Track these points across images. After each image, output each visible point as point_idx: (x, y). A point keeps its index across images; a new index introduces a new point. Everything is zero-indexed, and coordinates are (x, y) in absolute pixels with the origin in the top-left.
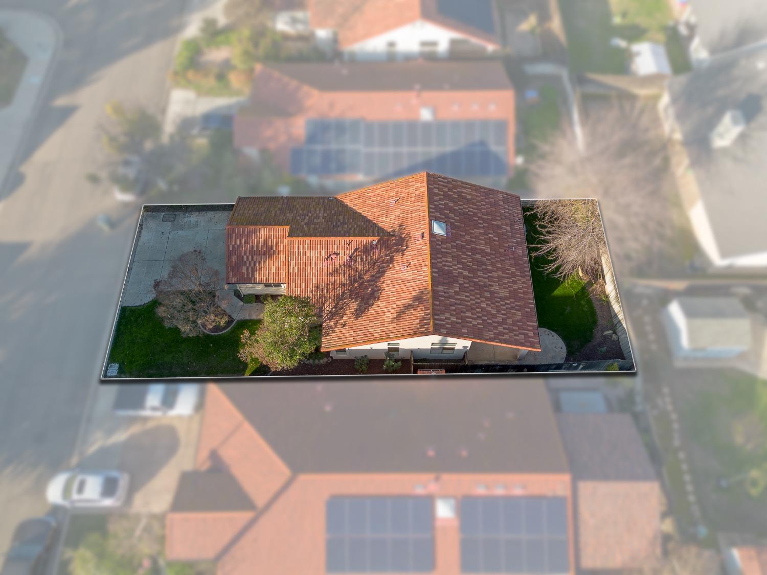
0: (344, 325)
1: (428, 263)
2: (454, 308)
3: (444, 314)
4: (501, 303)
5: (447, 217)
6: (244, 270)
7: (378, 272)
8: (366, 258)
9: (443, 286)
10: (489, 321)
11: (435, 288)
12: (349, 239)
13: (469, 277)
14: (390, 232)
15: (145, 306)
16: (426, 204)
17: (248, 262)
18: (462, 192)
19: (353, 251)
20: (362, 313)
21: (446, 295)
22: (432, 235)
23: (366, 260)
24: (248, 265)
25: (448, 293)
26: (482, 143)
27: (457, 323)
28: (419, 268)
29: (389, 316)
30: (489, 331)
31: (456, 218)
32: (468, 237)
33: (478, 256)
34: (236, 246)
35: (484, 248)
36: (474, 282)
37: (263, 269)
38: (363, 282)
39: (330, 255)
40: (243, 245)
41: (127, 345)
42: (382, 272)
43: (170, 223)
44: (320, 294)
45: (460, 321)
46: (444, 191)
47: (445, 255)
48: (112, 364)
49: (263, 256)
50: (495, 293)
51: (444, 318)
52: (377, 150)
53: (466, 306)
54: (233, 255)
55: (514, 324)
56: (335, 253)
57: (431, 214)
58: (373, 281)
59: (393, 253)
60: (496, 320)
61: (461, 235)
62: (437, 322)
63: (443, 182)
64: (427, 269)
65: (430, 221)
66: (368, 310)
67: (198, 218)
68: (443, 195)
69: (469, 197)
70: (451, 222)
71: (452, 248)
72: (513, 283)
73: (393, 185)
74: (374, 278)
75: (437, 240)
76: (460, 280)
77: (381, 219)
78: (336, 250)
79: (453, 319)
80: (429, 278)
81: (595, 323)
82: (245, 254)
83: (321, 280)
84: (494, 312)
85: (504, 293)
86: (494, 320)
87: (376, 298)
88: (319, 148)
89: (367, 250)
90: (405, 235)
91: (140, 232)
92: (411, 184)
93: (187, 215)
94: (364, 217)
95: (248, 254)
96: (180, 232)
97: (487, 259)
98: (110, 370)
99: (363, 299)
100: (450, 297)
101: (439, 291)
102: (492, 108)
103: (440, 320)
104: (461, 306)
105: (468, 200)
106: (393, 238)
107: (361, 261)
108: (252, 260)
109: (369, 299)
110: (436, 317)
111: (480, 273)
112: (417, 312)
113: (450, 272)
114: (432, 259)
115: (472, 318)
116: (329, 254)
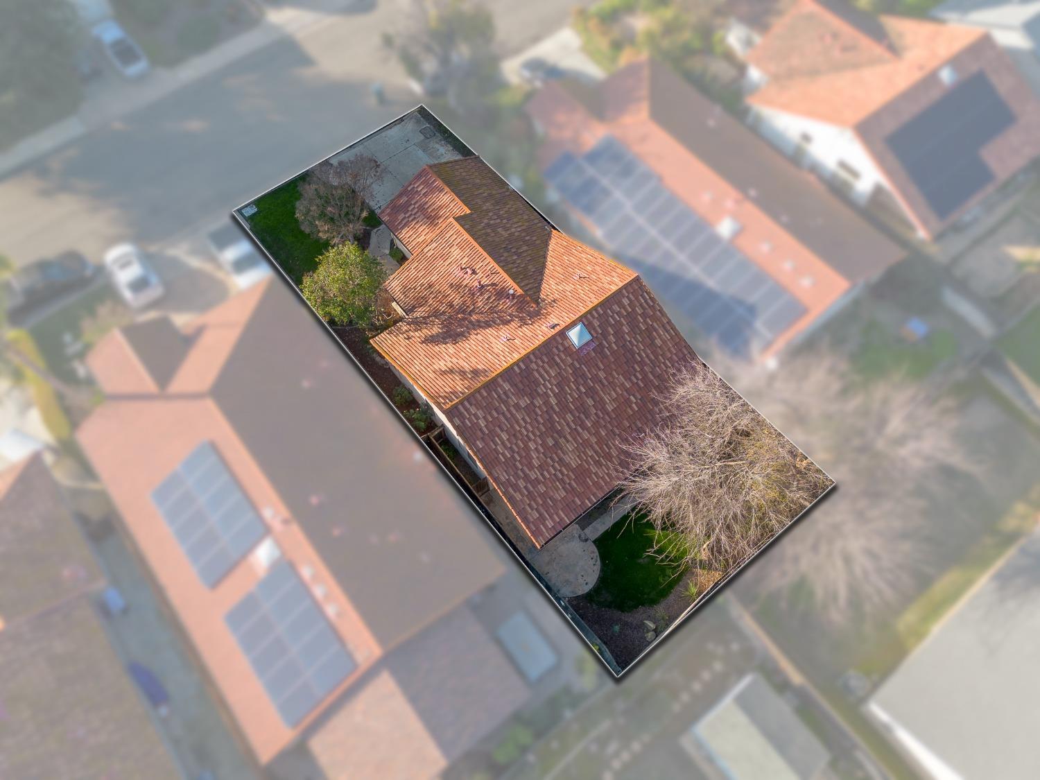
0: (409, 338)
1: (524, 352)
2: (495, 415)
3: (478, 410)
4: (556, 464)
5: (605, 335)
6: (401, 217)
8: (494, 300)
9: (510, 385)
10: (518, 464)
11: (500, 380)
12: (498, 269)
13: (552, 407)
14: (540, 298)
16: (596, 302)
17: (410, 213)
18: (656, 330)
19: (490, 283)
20: (432, 342)
21: (503, 396)
22: (563, 334)
23: (491, 303)
24: (407, 216)
25: (508, 397)
26: (752, 310)
27: (481, 430)
28: (514, 349)
29: (442, 365)
30: (505, 471)
31: (614, 345)
32: (602, 375)
34: (416, 190)
35: (608, 402)
36: (551, 417)
37: (414, 230)
38: (466, 319)
40: (420, 194)
41: (279, 201)
42: (488, 325)
43: (423, 138)
44: (425, 295)
45: (487, 432)
46: (634, 310)
47: (553, 364)
48: (254, 205)
49: (425, 220)
50: (561, 449)
51: (473, 412)
52: (640, 220)
53: (512, 426)
54: (406, 195)
55: (542, 495)
56: (474, 270)
57: (589, 316)
58: (474, 325)
59: (516, 318)
60: (528, 472)
61: (597, 365)
62: (460, 407)
63: (646, 301)
64: (515, 357)
65: (580, 319)
66: (437, 345)
68: (628, 313)
69: (658, 342)
70: (601, 344)
71: (569, 366)
72: (594, 463)
73: (601, 261)
74: (477, 324)
75: (562, 344)
76: (537, 400)
77: (552, 282)
78: (477, 268)
79: (482, 423)
80: (506, 365)
81: (653, 602)
82: (415, 204)
83: (439, 283)
84: (536, 463)
86: (525, 468)
87: (455, 340)
88: (591, 171)
89: (501, 293)
90: (546, 312)
91: (394, 124)
92: (614, 274)
93: (443, 142)
94: (544, 266)
95: (416, 206)
96: (420, 152)
97: (596, 414)
98: (248, 209)
99: (446, 332)
100: (505, 403)
101: (501, 386)
102: (806, 282)
103: (467, 410)
104: (506, 422)
105: (653, 343)
106: (534, 306)
107: (487, 299)
109: (450, 336)
110: (466, 403)
111: (569, 417)
112: (460, 383)
113: (537, 383)
114: (533, 352)
115: (503, 443)
116: (468, 266)
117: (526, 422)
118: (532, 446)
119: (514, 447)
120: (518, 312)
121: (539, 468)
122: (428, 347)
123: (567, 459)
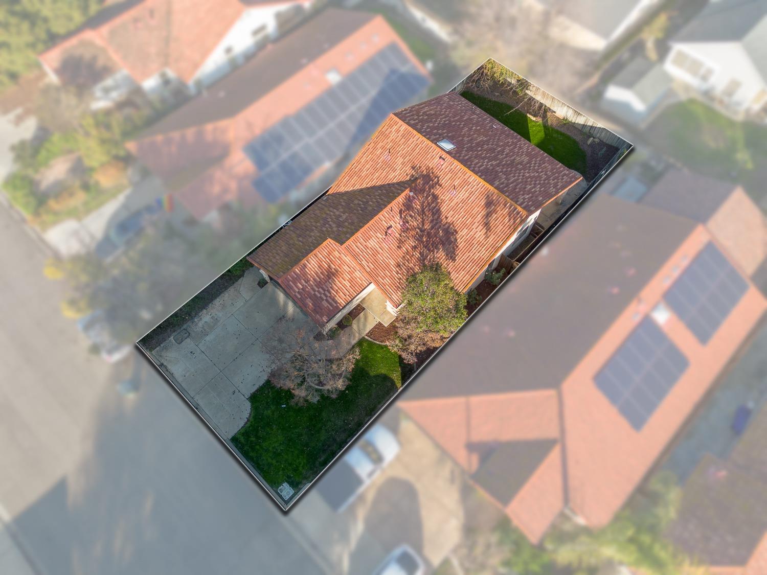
1: (469, 173)
3: (519, 198)
4: (532, 165)
5: (440, 134)
6: (325, 304)
7: (433, 214)
8: (413, 212)
10: (541, 182)
11: (495, 185)
12: (388, 208)
13: (498, 163)
14: (410, 179)
15: (251, 419)
16: (419, 135)
17: (322, 296)
18: (426, 112)
19: (399, 215)
21: (504, 185)
22: (449, 153)
23: (415, 214)
24: (325, 298)
27: (531, 197)
28: (466, 182)
29: (480, 234)
30: (549, 188)
31: (444, 131)
32: (466, 139)
33: (486, 147)
34: (301, 291)
36: (505, 164)
37: (339, 291)
38: (428, 233)
39: (386, 232)
40: (306, 286)
41: (274, 462)
42: (437, 212)
43: (188, 340)
44: (405, 269)
48: (280, 488)
49: (330, 281)
51: (522, 200)
52: (321, 133)
54: (305, 300)
56: (388, 228)
58: (437, 223)
62: (523, 206)
64: (474, 178)
65: (436, 144)
66: (458, 247)
67: (210, 314)
69: (433, 112)
72: (521, 149)
73: (372, 145)
74: (435, 221)
77: (391, 176)
78: (386, 225)
79: (526, 197)
80: (483, 182)
81: (575, 142)
82: (314, 290)
83: (396, 257)
85: (526, 159)
87: (453, 233)
88: (273, 166)
89: (408, 205)
91: (167, 370)
92: (388, 131)
93: (196, 320)
95: (317, 289)
96: (208, 338)
98: (283, 494)
99: (443, 244)
105: (434, 115)
106: (419, 181)
107: (412, 218)
108: (324, 290)
109: (448, 239)
112: (500, 213)
114: (468, 168)
116: (384, 233)
117: (515, 176)
118: (527, 175)
119: (533, 183)
120: (424, 193)
121: (538, 173)
122: (459, 254)
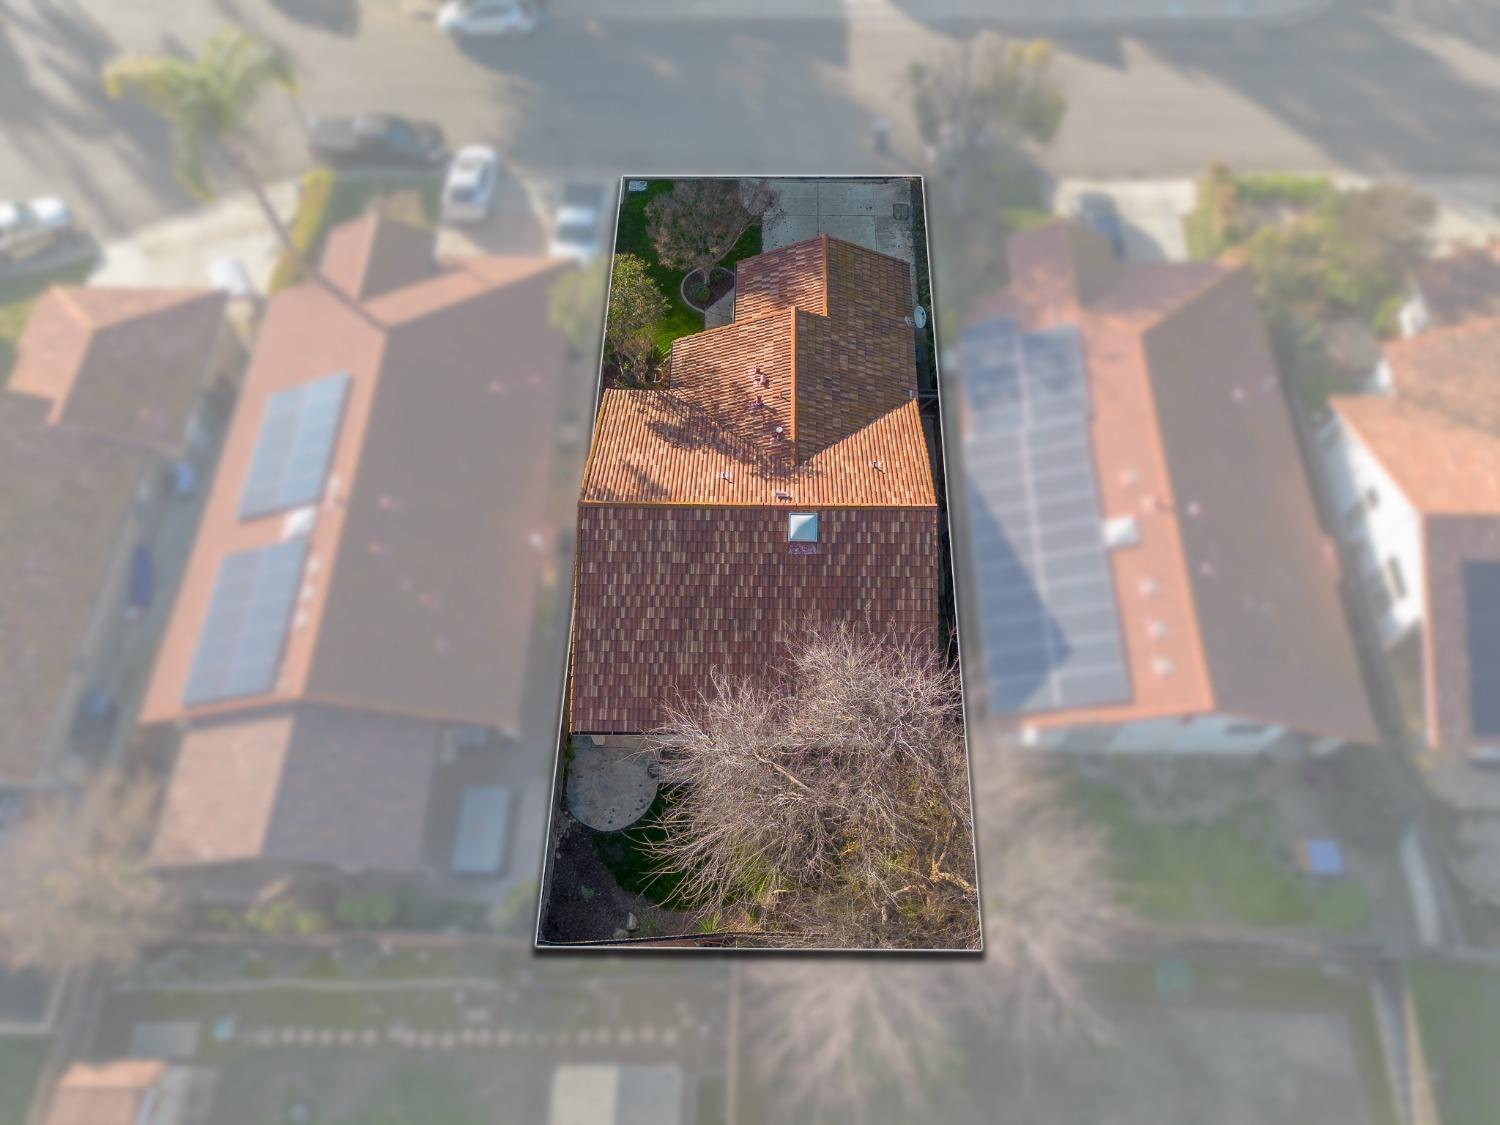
0: (641, 412)
1: (725, 502)
2: (635, 549)
3: (619, 528)
8: (760, 429)
9: (678, 527)
10: (618, 621)
12: (792, 396)
14: (809, 460)
20: (657, 429)
22: (784, 513)
23: (755, 430)
24: (763, 281)
25: (664, 538)
28: (719, 491)
30: (597, 619)
32: (797, 592)
33: (758, 614)
34: (794, 256)
35: (780, 629)
36: (697, 597)
37: (758, 301)
38: (715, 430)
40: (795, 264)
42: (726, 451)
43: (890, 214)
44: (702, 377)
45: (610, 560)
46: (898, 544)
47: (746, 537)
49: (777, 296)
50: (681, 642)
51: (612, 528)
53: (643, 574)
54: (780, 257)
55: (617, 676)
57: (834, 513)
59: (762, 463)
60: (623, 639)
61: (799, 577)
62: (602, 511)
63: (922, 545)
65: (820, 510)
66: (657, 437)
68: (887, 544)
70: (824, 556)
71: (764, 555)
73: (918, 465)
74: (719, 443)
75: (775, 524)
76: (696, 567)
77: (842, 451)
79: (612, 547)
80: (692, 502)
83: (726, 373)
84: (639, 635)
86: (622, 632)
87: (679, 444)
89: (774, 427)
90: (796, 477)
93: (907, 232)
94: (855, 430)
95: (781, 275)
96: (872, 228)
97: (755, 632)
98: (640, 183)
99: (682, 430)
100: (656, 543)
101: (665, 521)
102: (1160, 666)
103: (606, 519)
104: (640, 565)
106: (793, 463)
107: (754, 423)
108: (773, 284)
109: (679, 437)
110: (611, 512)
111: (719, 613)
112: (629, 487)
113: (710, 548)
114: (733, 509)
115: (619, 586)
117: (663, 581)
118: (650, 612)
119: (628, 599)
120: (771, 458)
121: (639, 643)
122: (646, 432)
123: (679, 658)
